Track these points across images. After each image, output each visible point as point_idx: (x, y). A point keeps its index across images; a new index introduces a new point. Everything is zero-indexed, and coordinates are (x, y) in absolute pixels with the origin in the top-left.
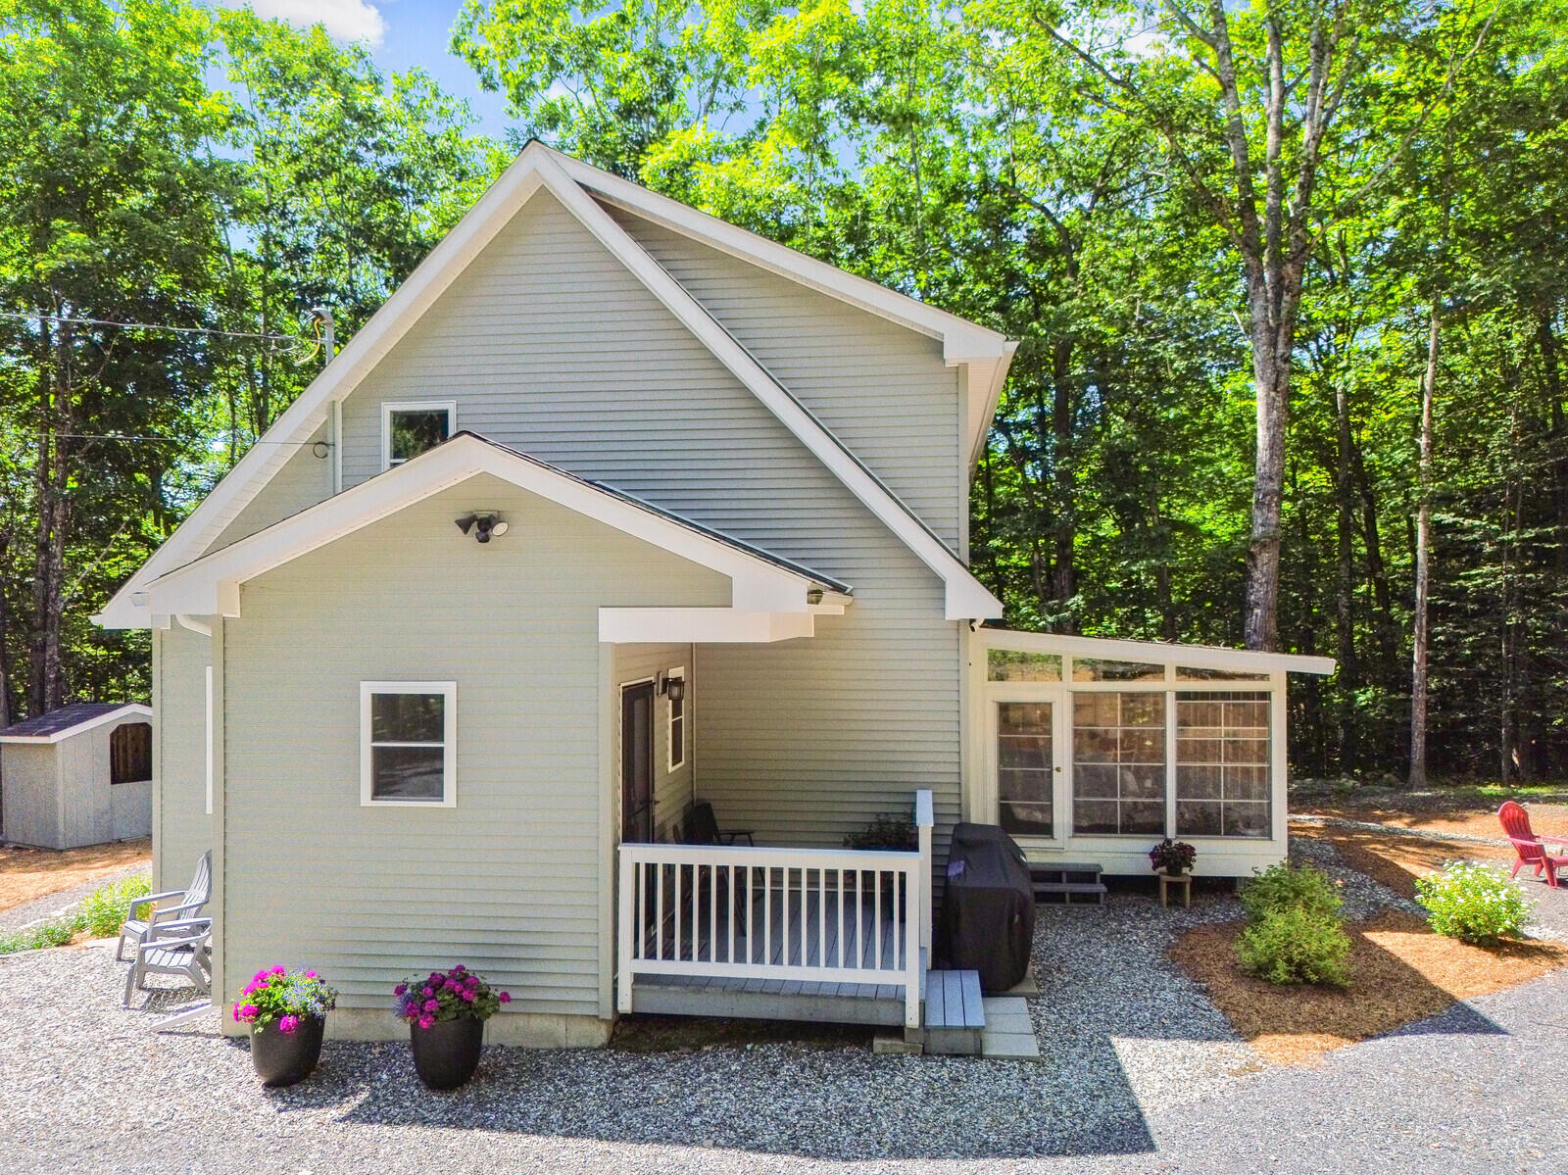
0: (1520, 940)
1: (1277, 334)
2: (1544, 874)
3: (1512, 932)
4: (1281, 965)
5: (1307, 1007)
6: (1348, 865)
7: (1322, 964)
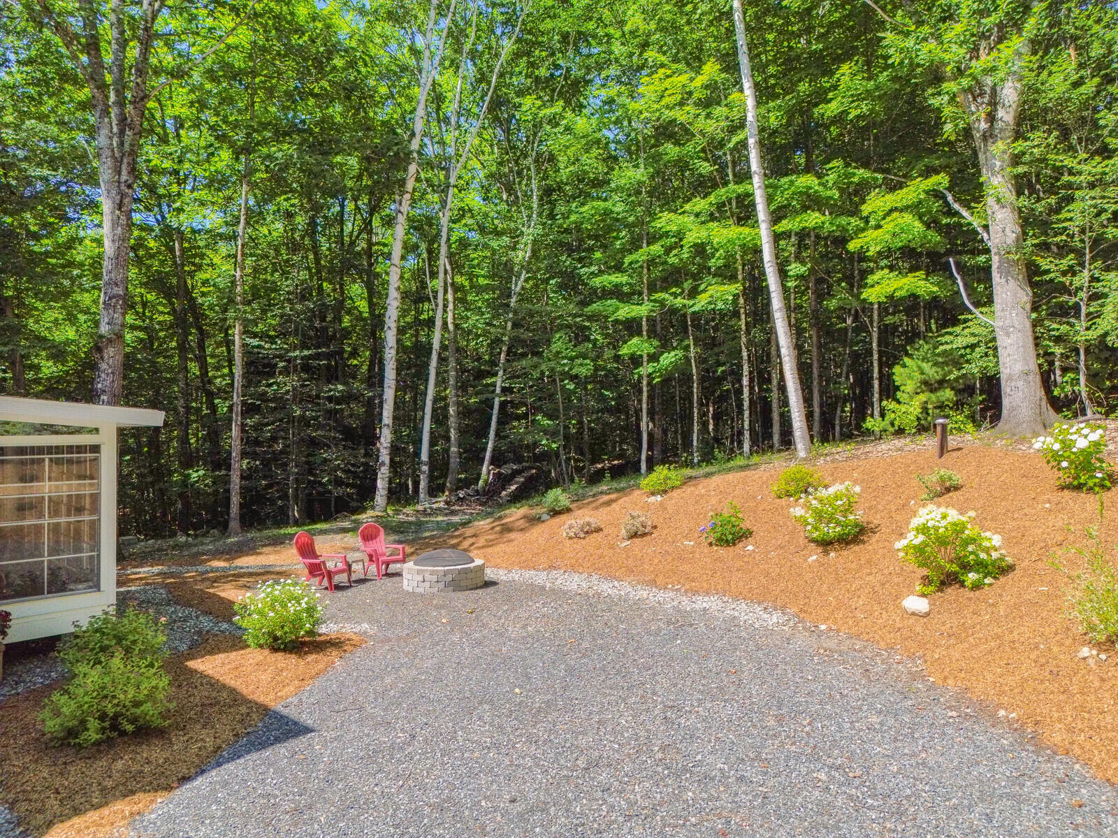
0: (318, 639)
1: (121, 162)
2: (325, 583)
3: (311, 633)
4: (93, 724)
5: (119, 764)
6: (177, 603)
7: (138, 711)
